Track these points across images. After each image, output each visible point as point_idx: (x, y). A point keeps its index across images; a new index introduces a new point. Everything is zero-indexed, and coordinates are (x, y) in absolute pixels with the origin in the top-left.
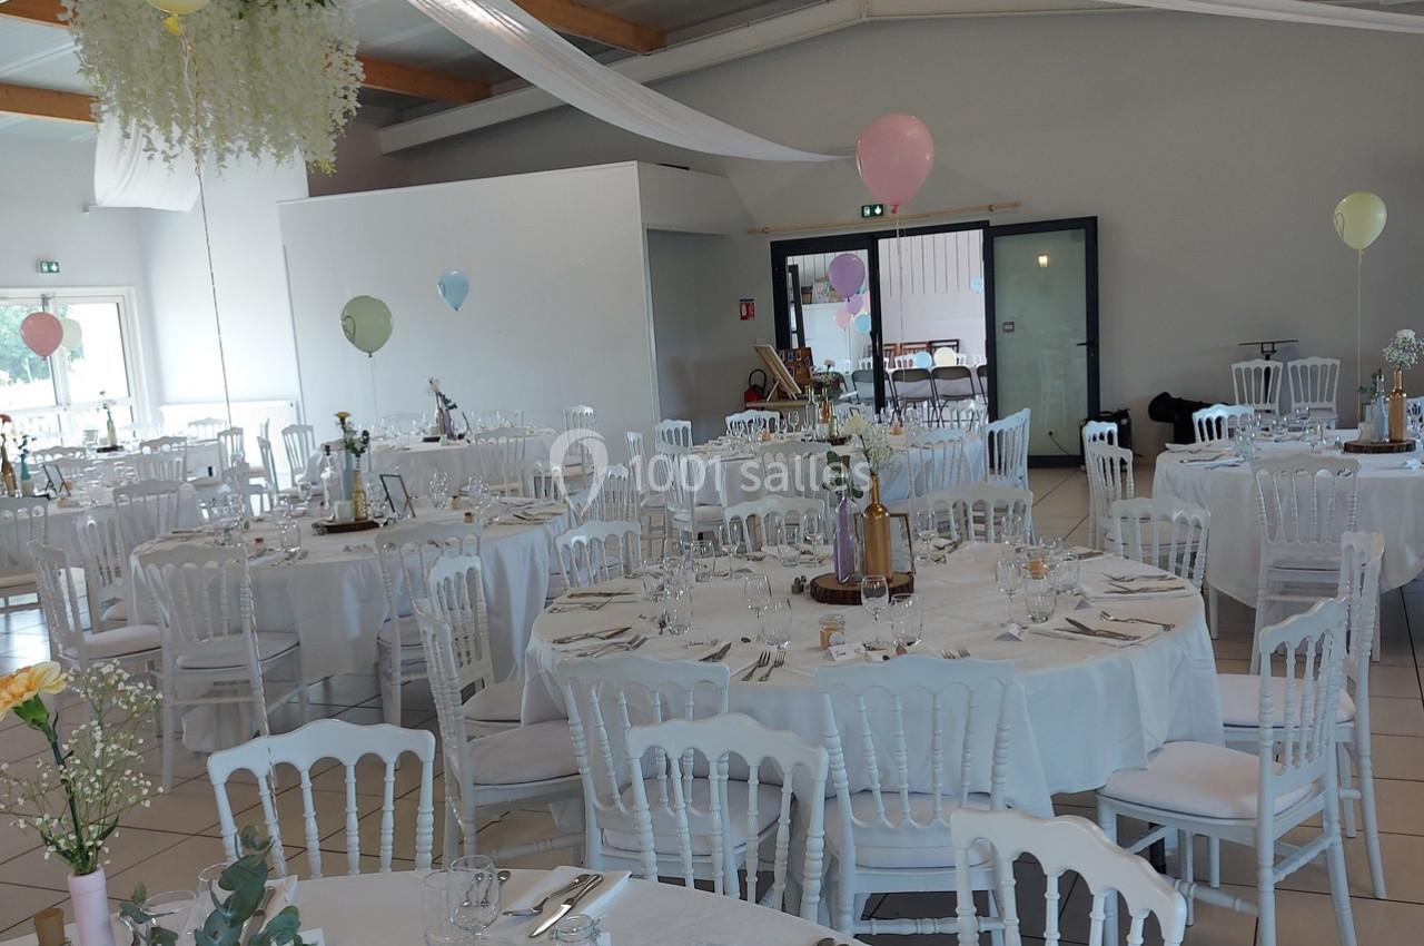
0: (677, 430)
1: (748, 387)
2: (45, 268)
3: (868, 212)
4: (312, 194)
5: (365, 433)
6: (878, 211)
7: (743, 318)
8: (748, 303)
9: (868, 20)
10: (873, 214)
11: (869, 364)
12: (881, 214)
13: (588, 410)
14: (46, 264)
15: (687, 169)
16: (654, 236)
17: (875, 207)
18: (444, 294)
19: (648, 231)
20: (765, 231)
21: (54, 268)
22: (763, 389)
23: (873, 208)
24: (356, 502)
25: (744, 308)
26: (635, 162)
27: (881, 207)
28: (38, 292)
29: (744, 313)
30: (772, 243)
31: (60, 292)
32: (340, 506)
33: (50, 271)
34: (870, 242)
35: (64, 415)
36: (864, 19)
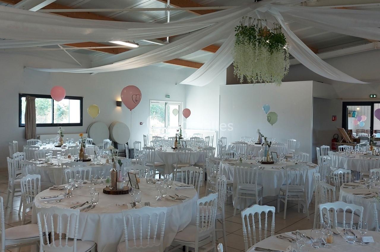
0: (326, 148)
1: (333, 138)
2: (167, 97)
3: (372, 96)
4: (227, 84)
5: (271, 142)
6: (375, 96)
7: (333, 120)
8: (335, 117)
9: (376, 49)
10: (373, 97)
11: (366, 135)
12: (376, 97)
13: (295, 140)
14: (168, 96)
15: (323, 82)
16: (315, 99)
17: (374, 95)
18: (264, 110)
19: (314, 98)
20: (341, 99)
21: (169, 97)
22: (337, 139)
23: (373, 95)
24: (267, 157)
25: (333, 118)
26: (312, 81)
27: (376, 95)
28: (165, 102)
29: (333, 119)
30: (343, 102)
31: (169, 102)
32: (264, 158)
33: (168, 97)
34: (372, 104)
35: (166, 129)
36: (375, 48)
